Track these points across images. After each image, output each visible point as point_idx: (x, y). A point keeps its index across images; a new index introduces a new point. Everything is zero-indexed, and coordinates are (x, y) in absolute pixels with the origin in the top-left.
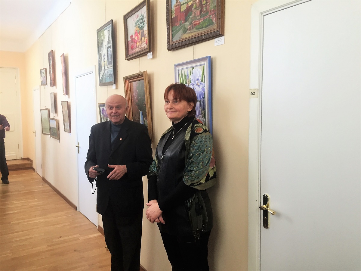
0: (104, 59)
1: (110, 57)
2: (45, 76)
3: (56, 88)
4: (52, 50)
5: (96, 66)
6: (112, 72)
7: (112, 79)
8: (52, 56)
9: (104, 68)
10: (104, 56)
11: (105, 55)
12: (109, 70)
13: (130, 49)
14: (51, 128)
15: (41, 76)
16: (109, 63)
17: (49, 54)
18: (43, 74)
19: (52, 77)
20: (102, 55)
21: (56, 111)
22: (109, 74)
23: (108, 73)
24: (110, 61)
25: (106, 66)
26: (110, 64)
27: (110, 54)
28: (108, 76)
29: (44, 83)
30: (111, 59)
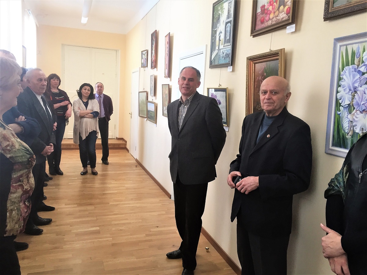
0: (220, 37)
1: (228, 34)
2: (146, 58)
3: (157, 70)
4: (156, 30)
5: (207, 45)
6: (230, 52)
7: (228, 60)
8: (155, 36)
9: (219, 48)
10: (220, 34)
11: (221, 32)
12: (225, 49)
13: (258, 22)
14: (148, 111)
15: (142, 58)
16: (226, 41)
17: (152, 35)
18: (144, 56)
19: (154, 59)
20: (218, 33)
21: (155, 94)
22: (225, 54)
23: (223, 53)
24: (228, 38)
25: (222, 44)
26: (227, 43)
27: (229, 31)
28: (223, 57)
29: (144, 66)
30: (229, 36)
